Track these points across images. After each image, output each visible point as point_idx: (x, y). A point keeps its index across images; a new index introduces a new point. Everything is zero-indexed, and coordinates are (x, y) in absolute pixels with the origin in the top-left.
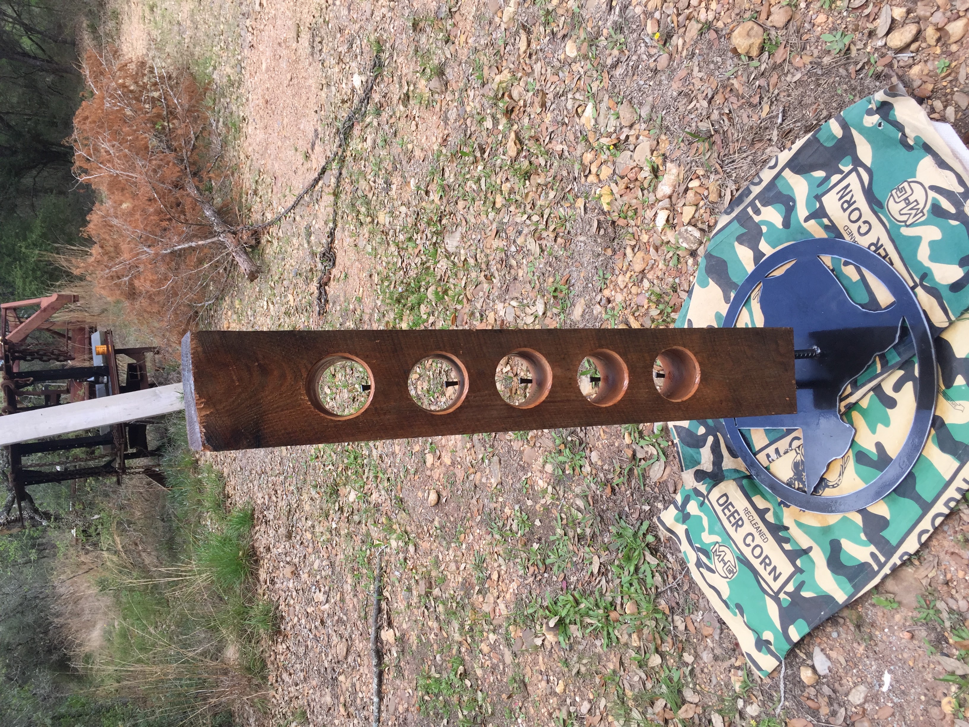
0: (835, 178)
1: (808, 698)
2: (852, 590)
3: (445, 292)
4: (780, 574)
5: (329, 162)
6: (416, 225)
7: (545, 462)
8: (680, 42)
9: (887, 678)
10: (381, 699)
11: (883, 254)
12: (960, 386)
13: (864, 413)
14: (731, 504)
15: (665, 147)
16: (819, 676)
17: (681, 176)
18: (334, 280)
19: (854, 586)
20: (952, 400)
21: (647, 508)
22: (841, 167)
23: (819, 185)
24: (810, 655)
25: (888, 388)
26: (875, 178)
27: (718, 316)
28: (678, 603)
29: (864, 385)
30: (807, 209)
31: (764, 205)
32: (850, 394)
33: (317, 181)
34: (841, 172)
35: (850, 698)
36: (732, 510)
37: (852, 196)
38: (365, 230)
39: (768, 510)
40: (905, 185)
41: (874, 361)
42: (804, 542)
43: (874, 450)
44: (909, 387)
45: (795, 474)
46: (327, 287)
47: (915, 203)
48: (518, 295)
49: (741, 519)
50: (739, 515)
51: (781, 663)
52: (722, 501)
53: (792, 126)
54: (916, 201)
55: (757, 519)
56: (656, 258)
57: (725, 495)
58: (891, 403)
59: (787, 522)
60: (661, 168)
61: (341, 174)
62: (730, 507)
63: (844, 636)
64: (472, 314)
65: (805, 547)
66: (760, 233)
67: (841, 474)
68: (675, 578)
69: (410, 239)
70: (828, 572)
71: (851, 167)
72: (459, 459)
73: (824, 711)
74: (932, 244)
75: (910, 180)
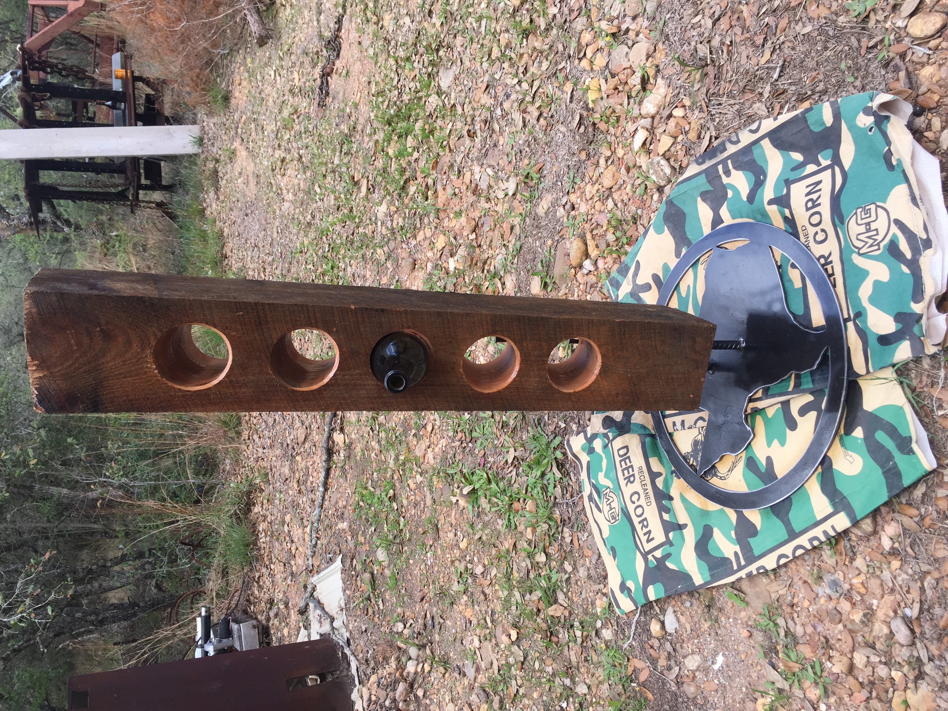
0: (811, 168)
1: (652, 647)
2: (709, 579)
3: (432, 132)
4: (653, 539)
6: (416, 45)
9: (720, 660)
10: (326, 490)
11: (830, 272)
12: (857, 438)
13: (767, 422)
14: (629, 458)
15: (660, 57)
16: (666, 632)
17: (668, 99)
18: (336, 73)
19: (711, 576)
20: (846, 448)
21: (563, 425)
22: (820, 157)
23: (794, 169)
24: (663, 611)
25: (794, 409)
26: (847, 185)
27: (665, 267)
28: (569, 518)
29: (773, 396)
30: (775, 191)
31: (736, 168)
32: (760, 399)
34: (818, 164)
35: (686, 661)
36: (629, 464)
37: (819, 197)
38: (370, 30)
39: (660, 474)
40: (873, 207)
41: (790, 377)
42: (683, 517)
43: (764, 462)
44: (812, 416)
45: (692, 451)
46: (329, 79)
47: (875, 233)
48: (495, 164)
49: (633, 475)
51: (637, 608)
53: (786, 87)
54: (876, 230)
55: (648, 481)
56: (626, 179)
57: (627, 447)
58: (792, 425)
59: (674, 492)
60: (652, 81)
62: (627, 461)
63: (695, 608)
64: (451, 166)
65: (681, 522)
66: (725, 196)
67: (731, 470)
68: (572, 496)
69: (409, 58)
70: (694, 554)
71: (829, 162)
73: (662, 662)
74: (877, 284)
75: (878, 204)
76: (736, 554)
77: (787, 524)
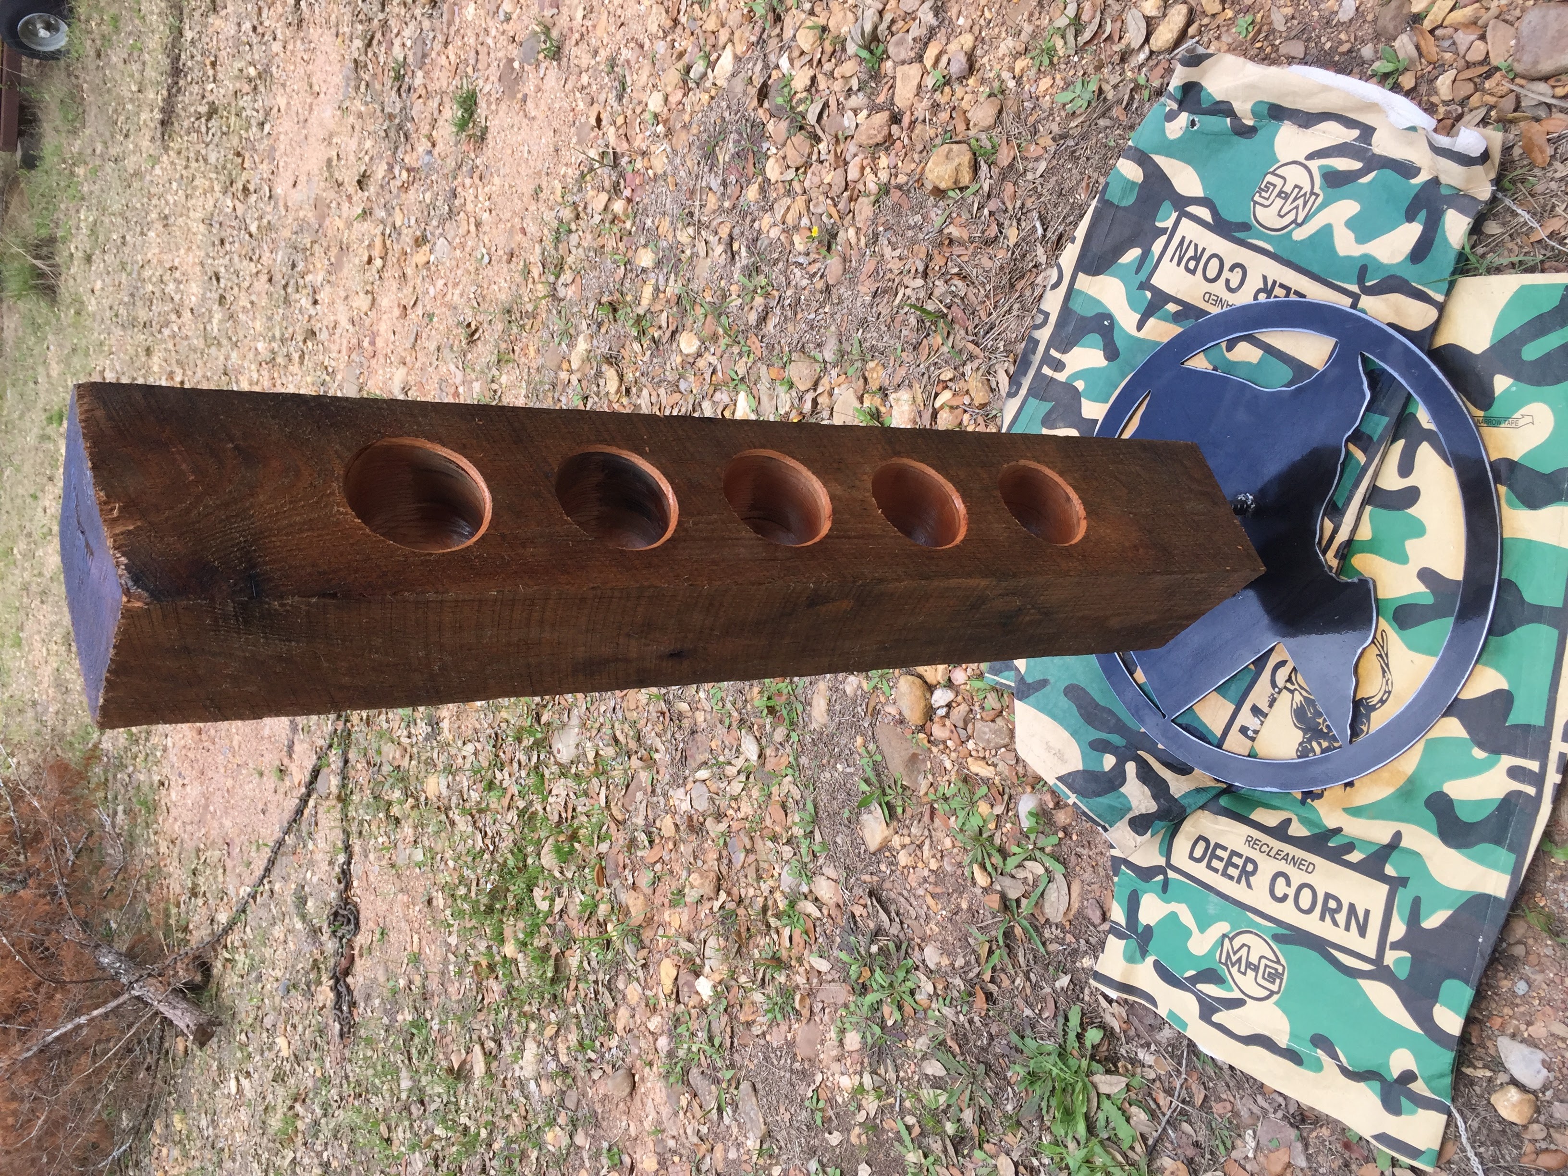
0: (1159, 244)
2: (1512, 857)
3: (574, 837)
4: (1367, 912)
5: (322, 756)
6: (497, 756)
7: (843, 1031)
8: (852, 232)
11: (1282, 292)
12: (1507, 390)
13: (1371, 547)
14: (1218, 846)
15: (877, 375)
16: (1535, 1092)
17: (919, 400)
18: (361, 956)
19: (1511, 849)
20: (1506, 419)
21: (1064, 982)
22: (1159, 224)
23: (1139, 269)
24: (1497, 1065)
25: (1391, 481)
26: (1219, 203)
29: (1349, 499)
30: (1134, 309)
31: (1065, 351)
32: (1335, 531)
33: (304, 801)
34: (1164, 230)
36: (1225, 855)
38: (407, 830)
39: (1289, 821)
40: (1270, 178)
41: (1348, 453)
42: (1380, 832)
43: (1420, 587)
44: (1426, 453)
45: (1305, 731)
46: (350, 980)
47: (1296, 191)
48: (707, 755)
49: (1248, 860)
50: (1240, 856)
51: (1450, 1115)
52: (1198, 852)
53: (1061, 229)
54: (1296, 186)
55: (1276, 844)
58: (1409, 497)
59: (1331, 823)
60: (883, 409)
61: (346, 762)
62: (1219, 852)
63: (1538, 977)
64: (632, 843)
65: (1386, 839)
66: (1076, 395)
67: (1385, 669)
68: (1169, 1092)
69: (490, 786)
70: (1453, 854)
71: (1174, 216)
72: (671, 1143)
74: (1351, 224)
75: (1272, 169)
76: (1514, 773)
77: (1537, 614)
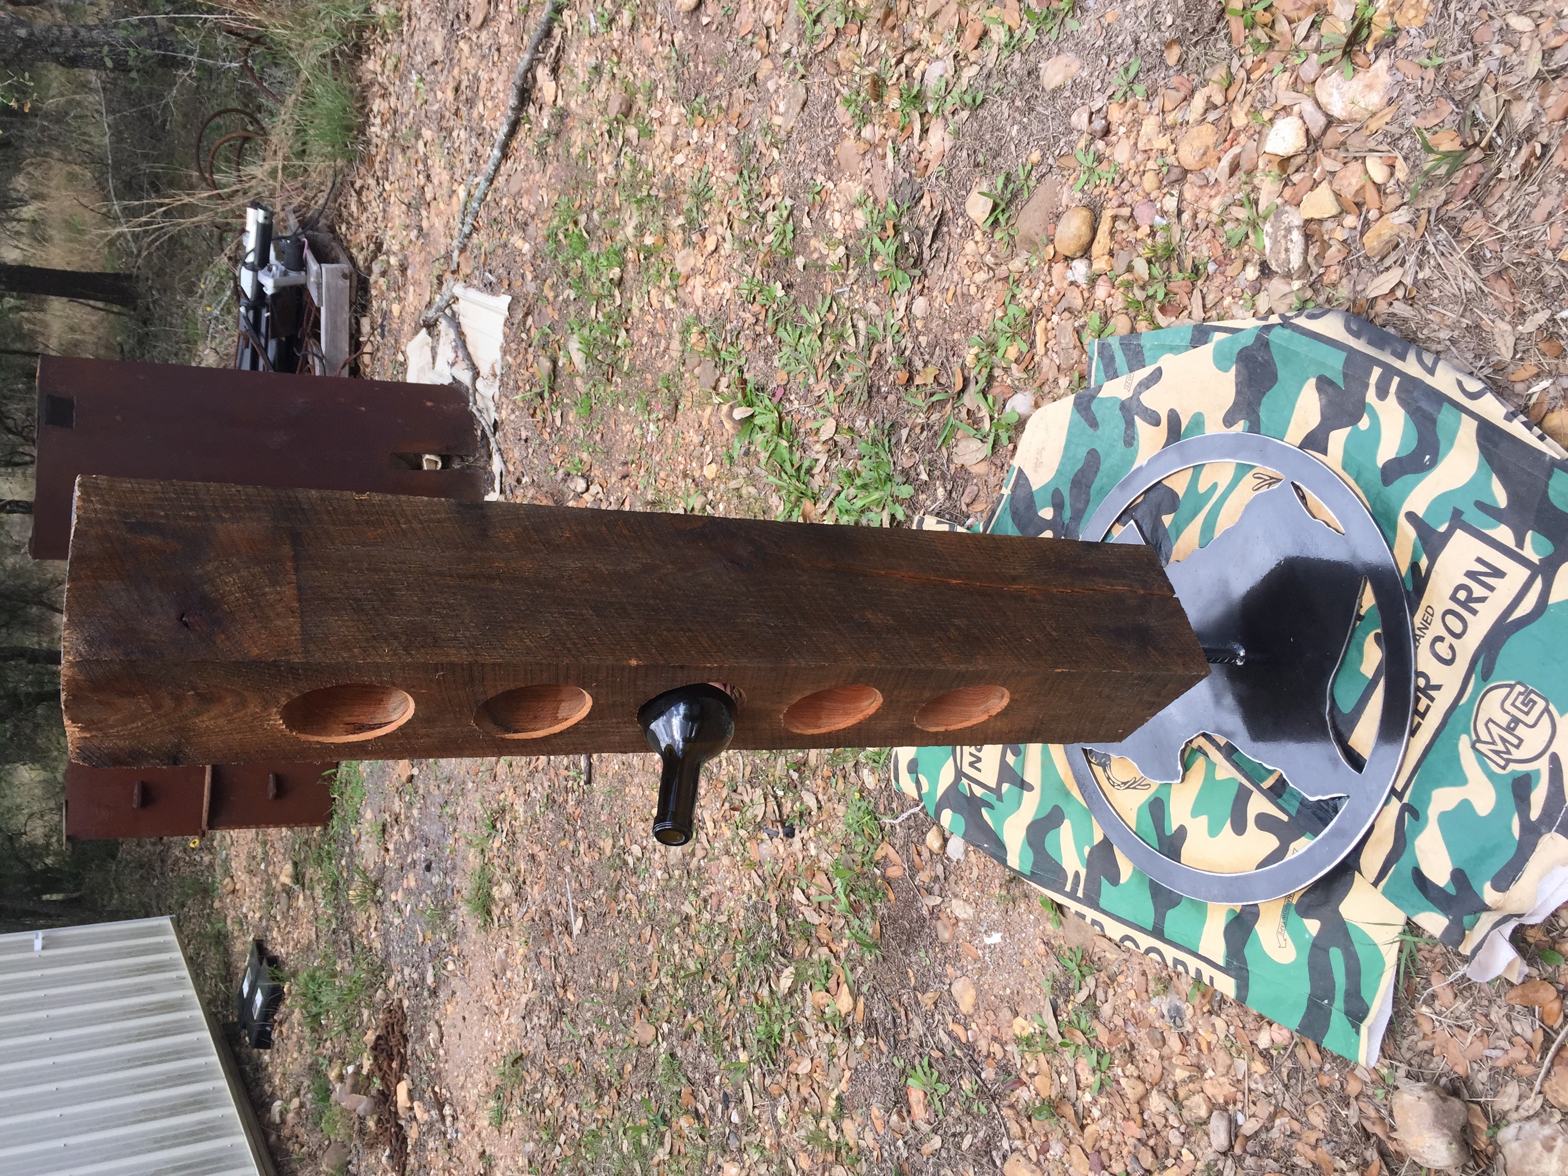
0: (1504, 534)
1: (918, 853)
2: (1028, 872)
4: (979, 769)
9: (995, 938)
16: (944, 853)
17: (1373, 125)
19: (1032, 871)
20: (1285, 924)
21: (924, 477)
22: (1529, 535)
23: (1480, 505)
25: (1253, 807)
26: (1532, 628)
27: (1199, 419)
29: (1236, 766)
30: (1429, 508)
31: (1399, 398)
34: (1520, 543)
37: (1482, 600)
40: (1541, 704)
42: (1032, 774)
43: (1174, 828)
44: (1271, 842)
47: (1515, 741)
51: (920, 804)
54: (1521, 741)
58: (1239, 828)
60: (1369, 47)
65: (1028, 778)
66: (1354, 419)
67: (1127, 785)
70: (1023, 833)
71: (1535, 559)
74: (1465, 805)
75: (1552, 707)
76: (1077, 874)
77: (1160, 917)
